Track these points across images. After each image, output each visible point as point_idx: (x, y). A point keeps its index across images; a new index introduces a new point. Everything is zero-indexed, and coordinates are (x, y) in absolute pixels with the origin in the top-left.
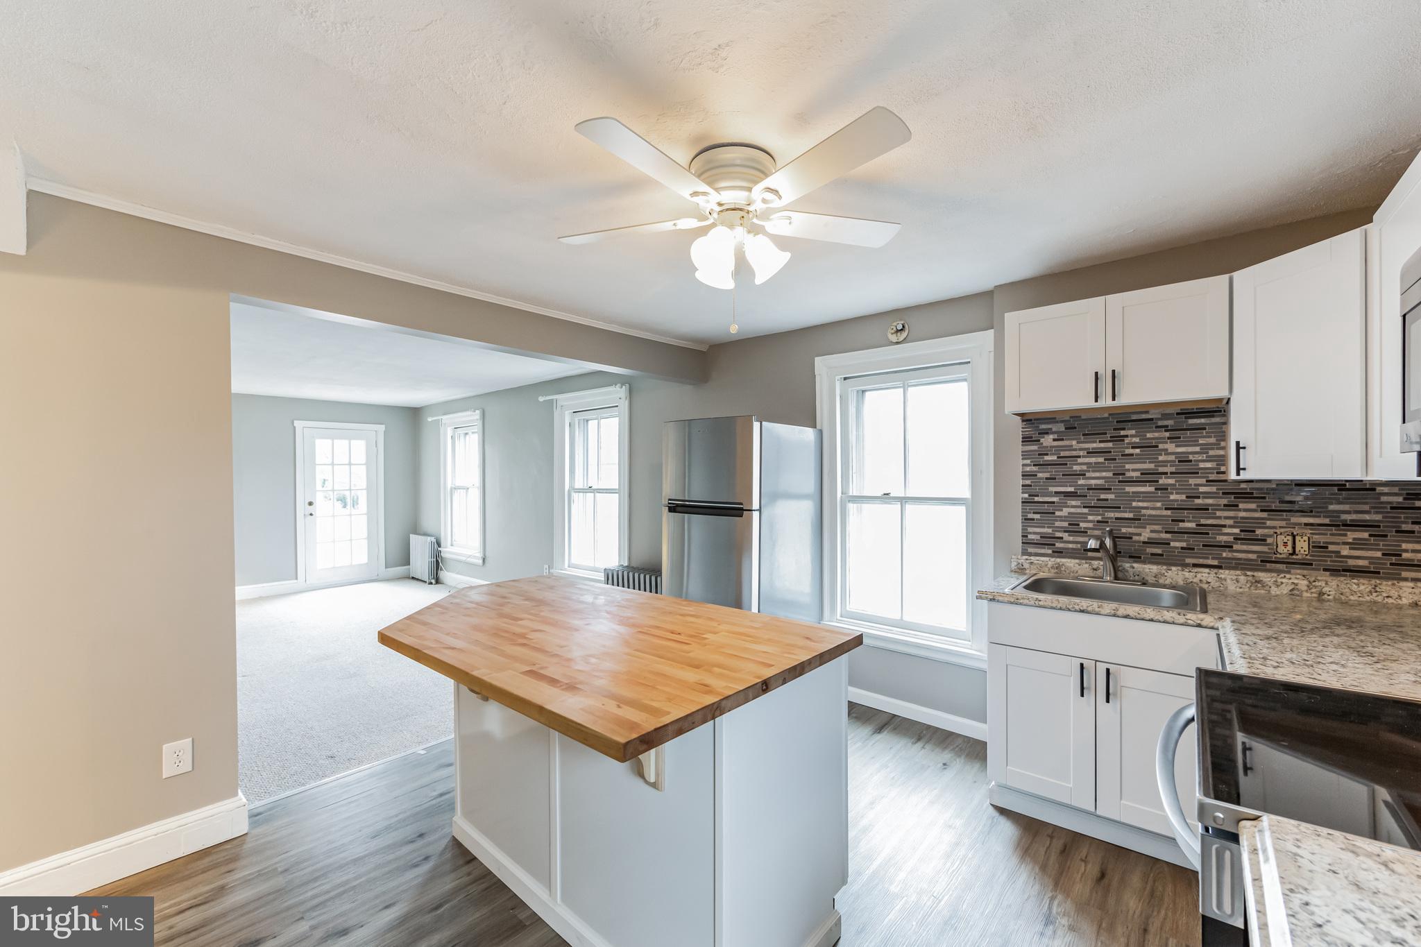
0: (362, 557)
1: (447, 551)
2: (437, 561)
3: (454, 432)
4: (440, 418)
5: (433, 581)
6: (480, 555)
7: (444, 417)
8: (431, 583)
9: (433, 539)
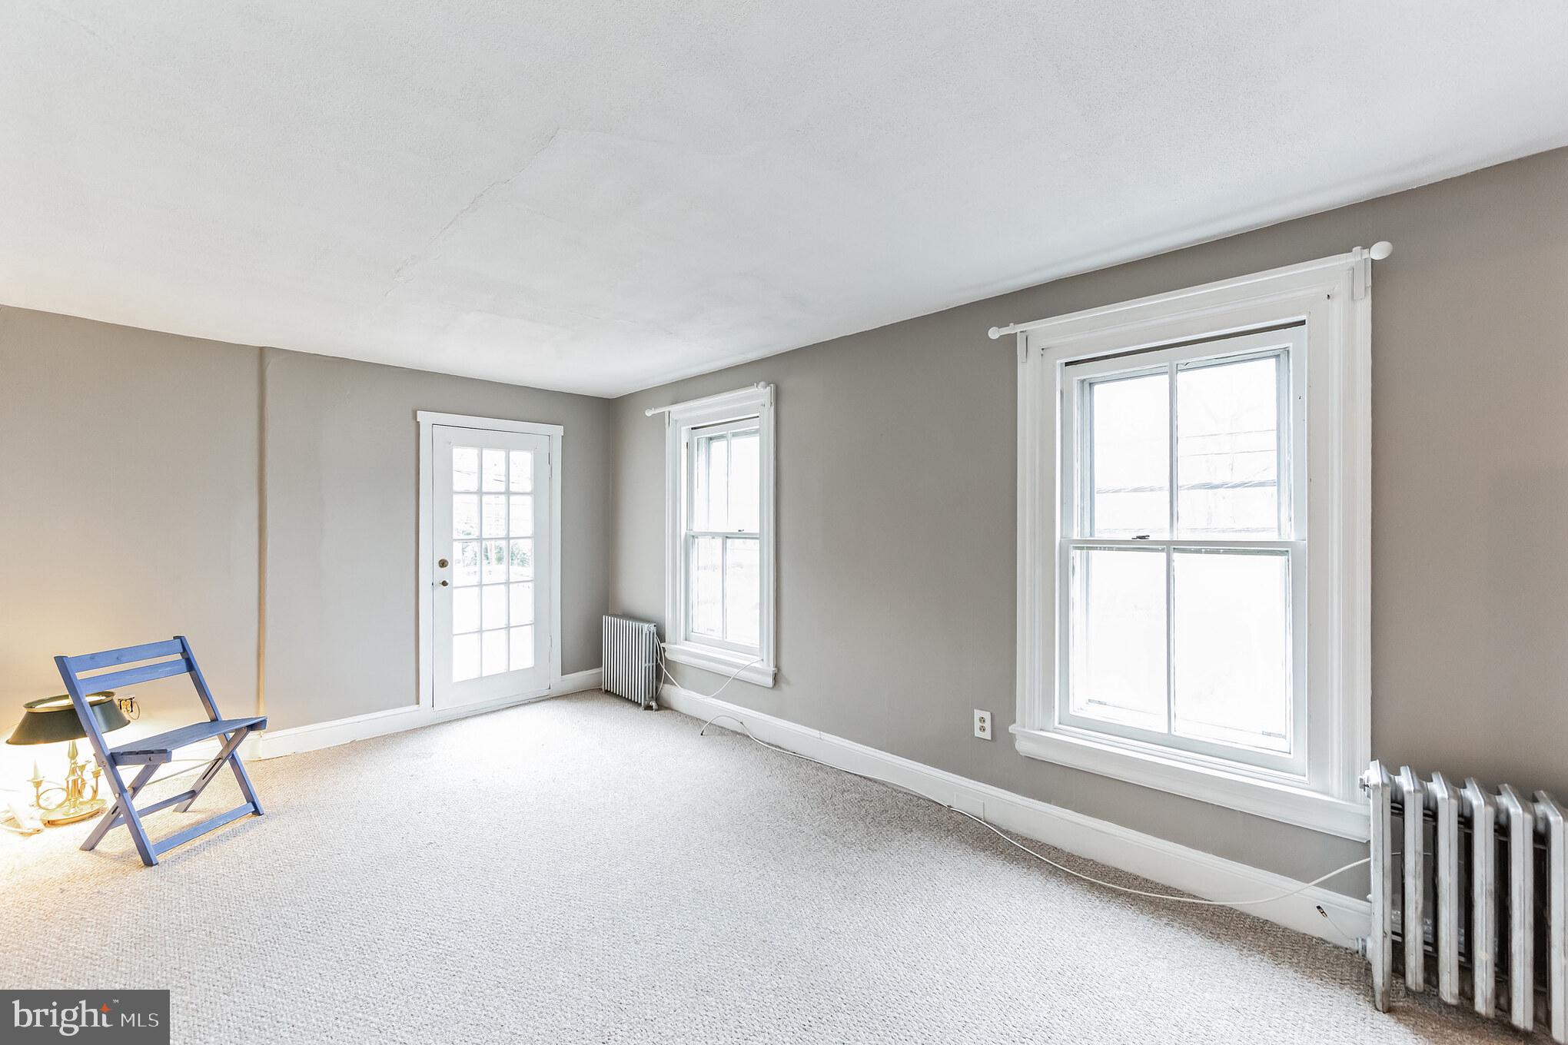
0: (524, 656)
1: (677, 650)
2: (658, 668)
3: (691, 438)
4: (666, 409)
5: (653, 704)
6: (771, 669)
7: (674, 408)
8: (649, 708)
9: (653, 629)
